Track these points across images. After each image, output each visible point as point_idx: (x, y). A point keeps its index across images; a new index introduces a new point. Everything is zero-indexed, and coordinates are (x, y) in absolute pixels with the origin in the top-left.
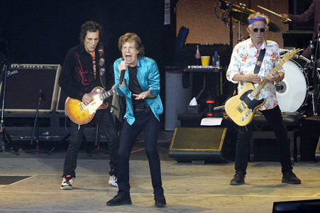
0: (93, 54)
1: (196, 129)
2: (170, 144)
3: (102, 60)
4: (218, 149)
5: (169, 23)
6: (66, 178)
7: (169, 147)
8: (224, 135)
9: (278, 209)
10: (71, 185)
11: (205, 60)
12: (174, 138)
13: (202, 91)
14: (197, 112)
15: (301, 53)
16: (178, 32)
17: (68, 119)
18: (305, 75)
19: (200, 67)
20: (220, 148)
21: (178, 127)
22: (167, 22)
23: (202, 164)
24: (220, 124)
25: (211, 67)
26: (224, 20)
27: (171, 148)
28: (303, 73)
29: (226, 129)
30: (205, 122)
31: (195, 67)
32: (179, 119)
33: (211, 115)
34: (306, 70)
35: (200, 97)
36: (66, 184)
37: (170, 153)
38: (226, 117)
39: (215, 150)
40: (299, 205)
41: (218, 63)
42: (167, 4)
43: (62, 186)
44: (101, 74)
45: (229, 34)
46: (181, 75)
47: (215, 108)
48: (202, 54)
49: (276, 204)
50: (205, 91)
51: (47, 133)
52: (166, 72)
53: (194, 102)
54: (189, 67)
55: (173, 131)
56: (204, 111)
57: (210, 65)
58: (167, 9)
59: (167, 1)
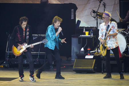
0: (24, 29)
2: (73, 65)
3: (28, 33)
6: (21, 77)
7: (73, 67)
8: (94, 62)
10: (23, 80)
11: (87, 33)
12: (75, 63)
14: (84, 53)
15: (124, 30)
16: (76, 22)
18: (126, 39)
19: (85, 36)
20: (93, 67)
21: (76, 59)
22: (72, 18)
24: (92, 58)
25: (89, 36)
26: (95, 17)
27: (74, 67)
28: (125, 38)
29: (95, 60)
30: (87, 57)
31: (83, 36)
32: (77, 56)
33: (89, 54)
34: (126, 37)
35: (85, 47)
36: (21, 79)
37: (73, 69)
38: (95, 55)
39: (91, 68)
41: (92, 34)
42: (72, 11)
43: (19, 80)
44: (27, 38)
45: (96, 23)
46: (78, 39)
47: (91, 52)
48: (86, 30)
50: (87, 45)
51: (26, 61)
52: (72, 38)
53: (82, 49)
54: (81, 36)
55: (75, 61)
56: (86, 53)
57: (89, 35)
58: (72, 13)
59: (72, 10)
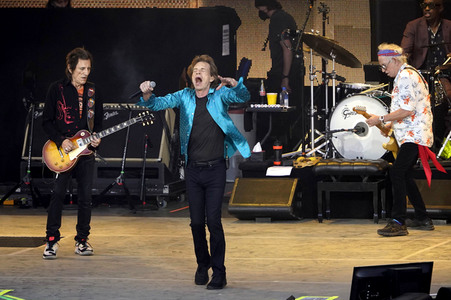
0: (80, 90)
1: (261, 180)
2: (229, 198)
4: (286, 205)
5: (228, 53)
7: (228, 202)
8: (294, 187)
9: (359, 275)
11: (272, 97)
12: (234, 190)
13: (267, 135)
14: (261, 160)
16: (238, 65)
17: (46, 168)
19: (266, 106)
20: (290, 202)
21: (239, 177)
22: (225, 52)
23: (268, 222)
24: (289, 174)
25: (278, 106)
27: (231, 203)
29: (296, 180)
30: (272, 171)
31: (259, 106)
32: (240, 168)
33: (278, 163)
35: (266, 142)
37: (230, 209)
38: (297, 166)
39: (284, 205)
40: (384, 270)
41: (286, 101)
42: (226, 31)
44: (89, 116)
46: (242, 115)
47: (283, 155)
49: (356, 270)
50: (271, 135)
53: (258, 148)
54: (252, 106)
55: (234, 183)
56: (269, 158)
57: (277, 103)
58: (226, 38)
59: (226, 27)
